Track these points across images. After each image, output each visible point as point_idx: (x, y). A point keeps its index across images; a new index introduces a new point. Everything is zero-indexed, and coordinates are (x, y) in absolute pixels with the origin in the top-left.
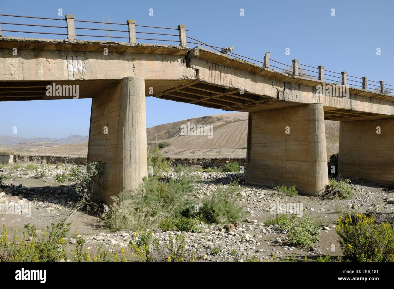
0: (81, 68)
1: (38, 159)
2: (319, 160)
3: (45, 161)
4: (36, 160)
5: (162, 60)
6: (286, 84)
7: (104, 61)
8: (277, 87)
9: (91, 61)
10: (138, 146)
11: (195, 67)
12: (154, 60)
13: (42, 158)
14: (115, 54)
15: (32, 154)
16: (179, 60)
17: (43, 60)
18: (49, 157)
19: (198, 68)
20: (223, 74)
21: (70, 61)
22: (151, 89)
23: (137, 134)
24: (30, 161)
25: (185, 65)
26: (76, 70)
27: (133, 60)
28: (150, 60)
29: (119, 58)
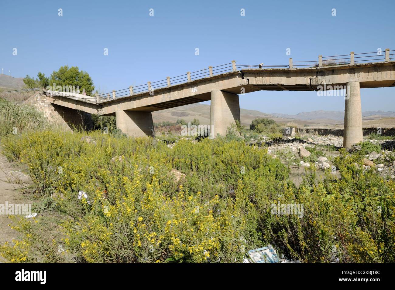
0: (196, 90)
1: (312, 132)
2: (348, 125)
3: (317, 133)
4: (311, 132)
5: (229, 79)
6: (318, 73)
7: (204, 85)
8: (309, 77)
9: (199, 86)
10: (214, 120)
11: (246, 78)
12: (225, 80)
13: (315, 130)
14: (208, 82)
15: (309, 128)
16: (237, 77)
17: (184, 90)
18: (320, 129)
19: (248, 78)
20: (264, 78)
21: (193, 88)
22: (243, 89)
23: (214, 115)
24: (307, 133)
25: (241, 78)
26: (195, 91)
27: (215, 82)
28: (222, 80)
29: (210, 83)
